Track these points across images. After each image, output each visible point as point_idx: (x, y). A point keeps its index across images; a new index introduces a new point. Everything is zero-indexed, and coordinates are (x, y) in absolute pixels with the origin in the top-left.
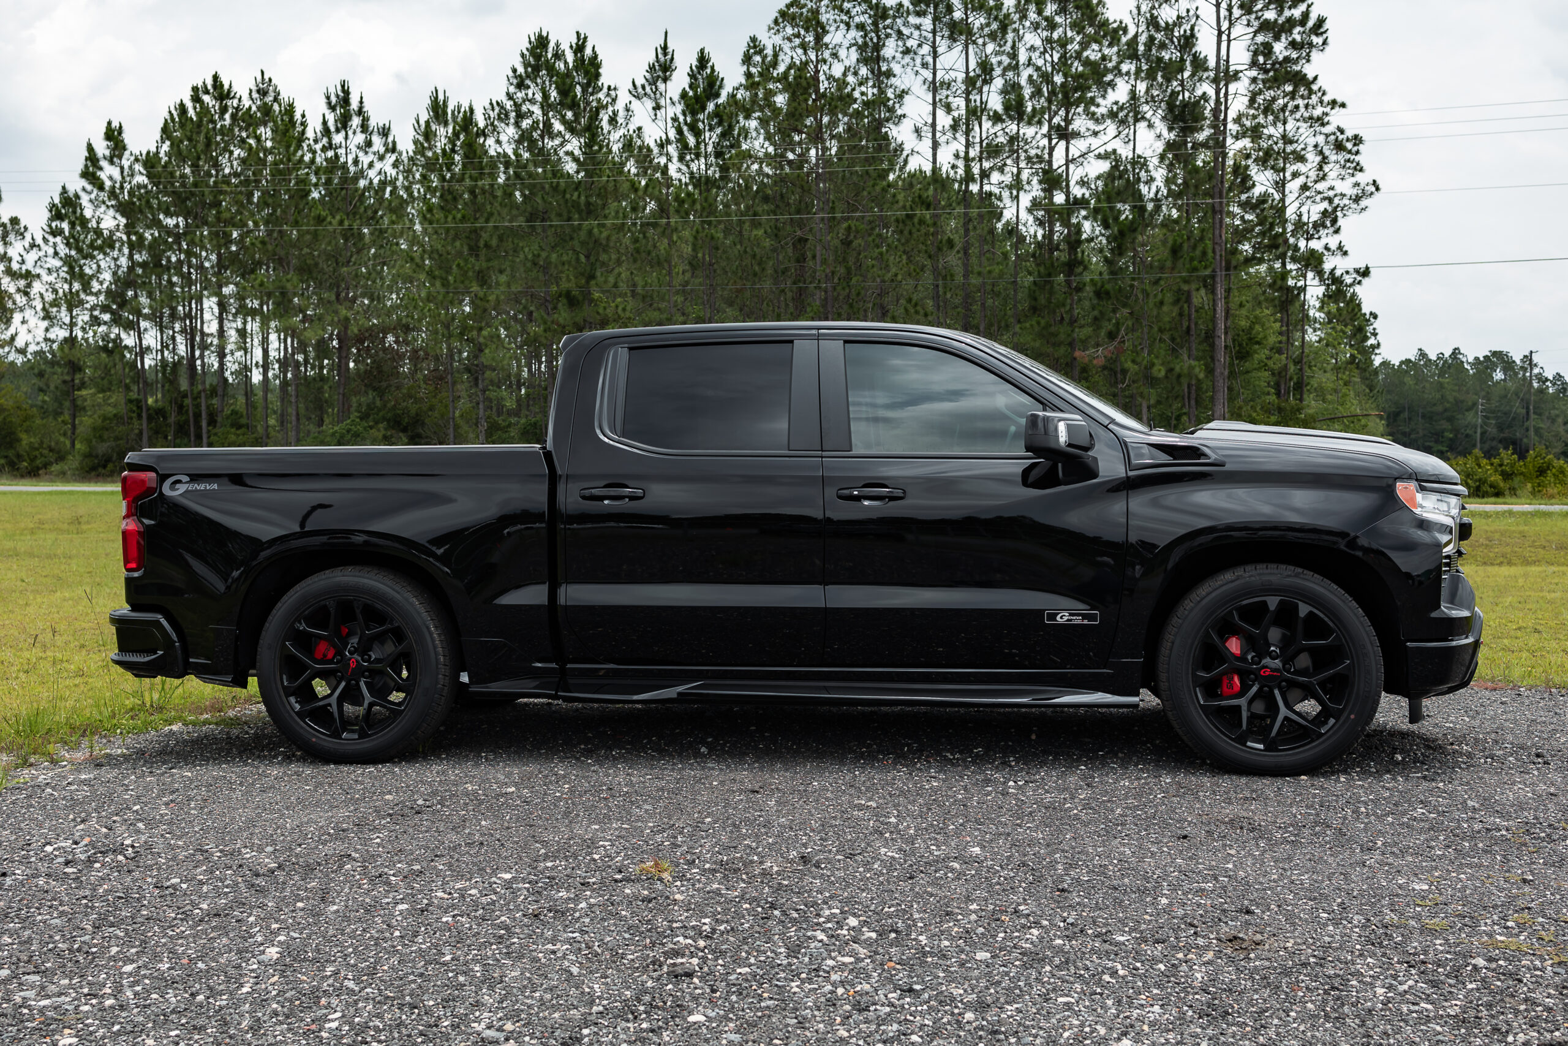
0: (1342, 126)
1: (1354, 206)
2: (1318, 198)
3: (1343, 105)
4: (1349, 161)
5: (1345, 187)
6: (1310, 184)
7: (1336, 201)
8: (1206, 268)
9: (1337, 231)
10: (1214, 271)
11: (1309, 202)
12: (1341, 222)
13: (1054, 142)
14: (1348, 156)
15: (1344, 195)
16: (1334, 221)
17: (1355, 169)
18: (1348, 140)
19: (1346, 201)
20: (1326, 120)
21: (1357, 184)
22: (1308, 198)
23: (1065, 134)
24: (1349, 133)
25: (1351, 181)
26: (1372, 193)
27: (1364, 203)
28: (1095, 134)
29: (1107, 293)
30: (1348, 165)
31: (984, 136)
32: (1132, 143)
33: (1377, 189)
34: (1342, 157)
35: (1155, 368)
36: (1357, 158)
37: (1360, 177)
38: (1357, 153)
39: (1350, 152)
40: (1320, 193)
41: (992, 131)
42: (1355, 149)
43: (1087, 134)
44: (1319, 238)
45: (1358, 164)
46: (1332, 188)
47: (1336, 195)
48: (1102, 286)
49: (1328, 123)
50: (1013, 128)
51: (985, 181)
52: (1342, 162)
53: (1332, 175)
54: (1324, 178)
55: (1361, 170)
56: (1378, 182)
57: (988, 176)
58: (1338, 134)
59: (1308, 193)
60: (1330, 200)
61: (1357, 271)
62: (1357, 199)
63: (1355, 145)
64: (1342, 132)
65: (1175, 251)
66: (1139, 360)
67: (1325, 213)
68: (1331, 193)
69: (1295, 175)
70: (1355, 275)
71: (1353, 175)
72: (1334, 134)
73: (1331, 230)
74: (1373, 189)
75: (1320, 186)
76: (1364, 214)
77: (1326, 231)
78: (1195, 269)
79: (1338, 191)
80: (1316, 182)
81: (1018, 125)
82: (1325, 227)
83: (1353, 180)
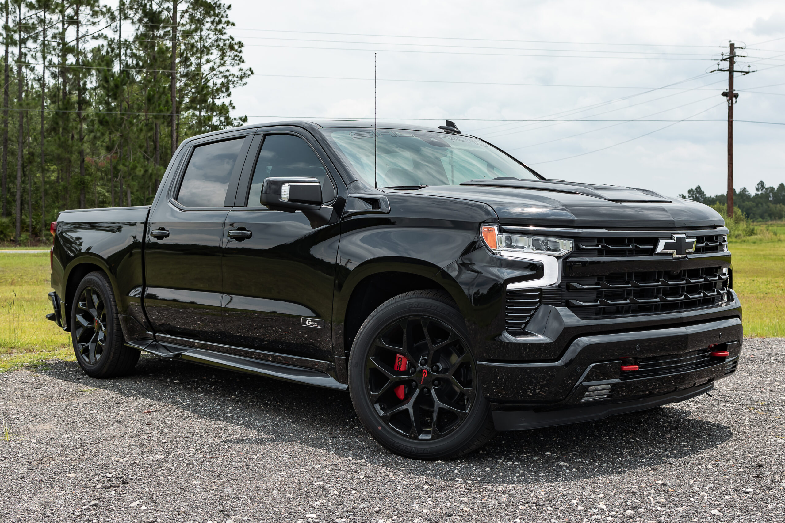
0: (232, 36)
1: (239, 81)
2: (220, 76)
3: (233, 24)
4: (236, 56)
5: (235, 70)
6: (215, 67)
7: (230, 78)
8: (168, 110)
9: (229, 95)
10: (172, 113)
11: (215, 77)
12: (231, 89)
13: (66, 26)
14: (236, 53)
15: (234, 75)
16: (228, 89)
17: (240, 60)
18: (236, 44)
19: (235, 79)
20: (224, 32)
21: (241, 70)
22: (215, 75)
23: (74, 21)
24: (236, 40)
25: (237, 68)
26: (249, 75)
27: (245, 80)
28: (94, 24)
29: (107, 122)
30: (236, 58)
31: (22, 17)
32: (118, 32)
33: (252, 73)
34: (233, 53)
35: (138, 169)
36: (241, 55)
37: (242, 65)
38: (241, 52)
39: (236, 51)
40: (221, 72)
41: (28, 14)
42: (239, 49)
43: (88, 23)
44: (219, 98)
45: (241, 58)
46: (228, 71)
47: (230, 75)
48: (104, 118)
49: (225, 33)
50: (41, 14)
51: (23, 46)
52: (233, 56)
53: (228, 62)
54: (223, 65)
55: (243, 62)
56: (253, 69)
57: (25, 43)
58: (231, 40)
59: (214, 72)
60: (226, 77)
61: (240, 119)
62: (241, 78)
63: (239, 47)
64: (233, 39)
65: (150, 99)
66: (127, 164)
67: (222, 84)
68: (228, 74)
69: (208, 61)
70: (239, 121)
71: (239, 64)
72: (228, 40)
73: (226, 94)
74: (250, 73)
75: (222, 69)
76: (245, 86)
77: (223, 95)
78: (161, 111)
79: (231, 73)
80: (219, 66)
81: (45, 13)
82: (222, 92)
83: (239, 67)
